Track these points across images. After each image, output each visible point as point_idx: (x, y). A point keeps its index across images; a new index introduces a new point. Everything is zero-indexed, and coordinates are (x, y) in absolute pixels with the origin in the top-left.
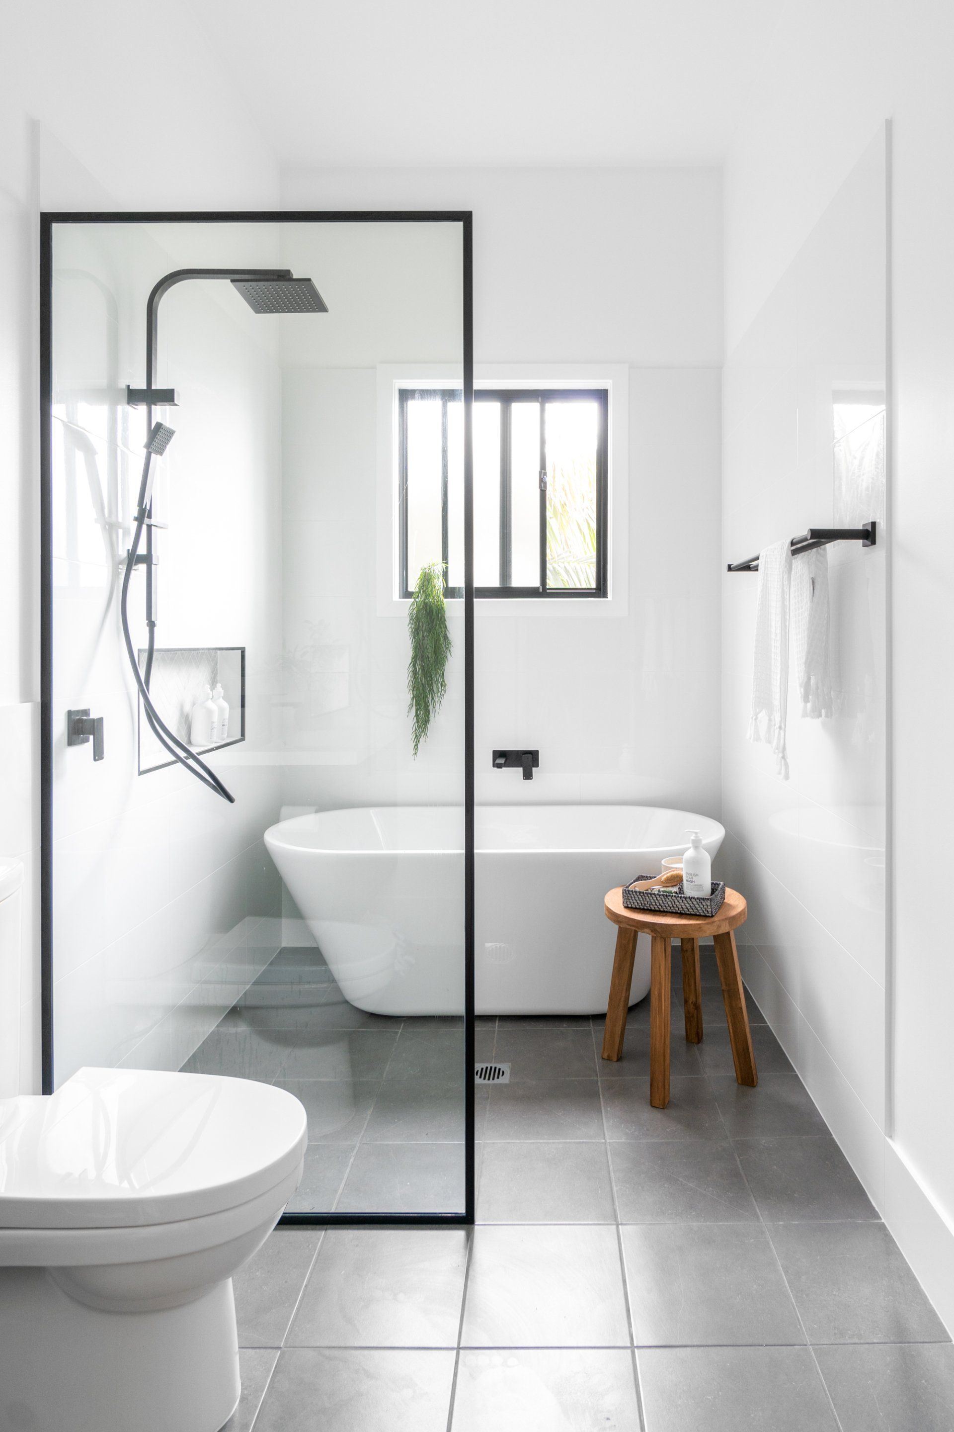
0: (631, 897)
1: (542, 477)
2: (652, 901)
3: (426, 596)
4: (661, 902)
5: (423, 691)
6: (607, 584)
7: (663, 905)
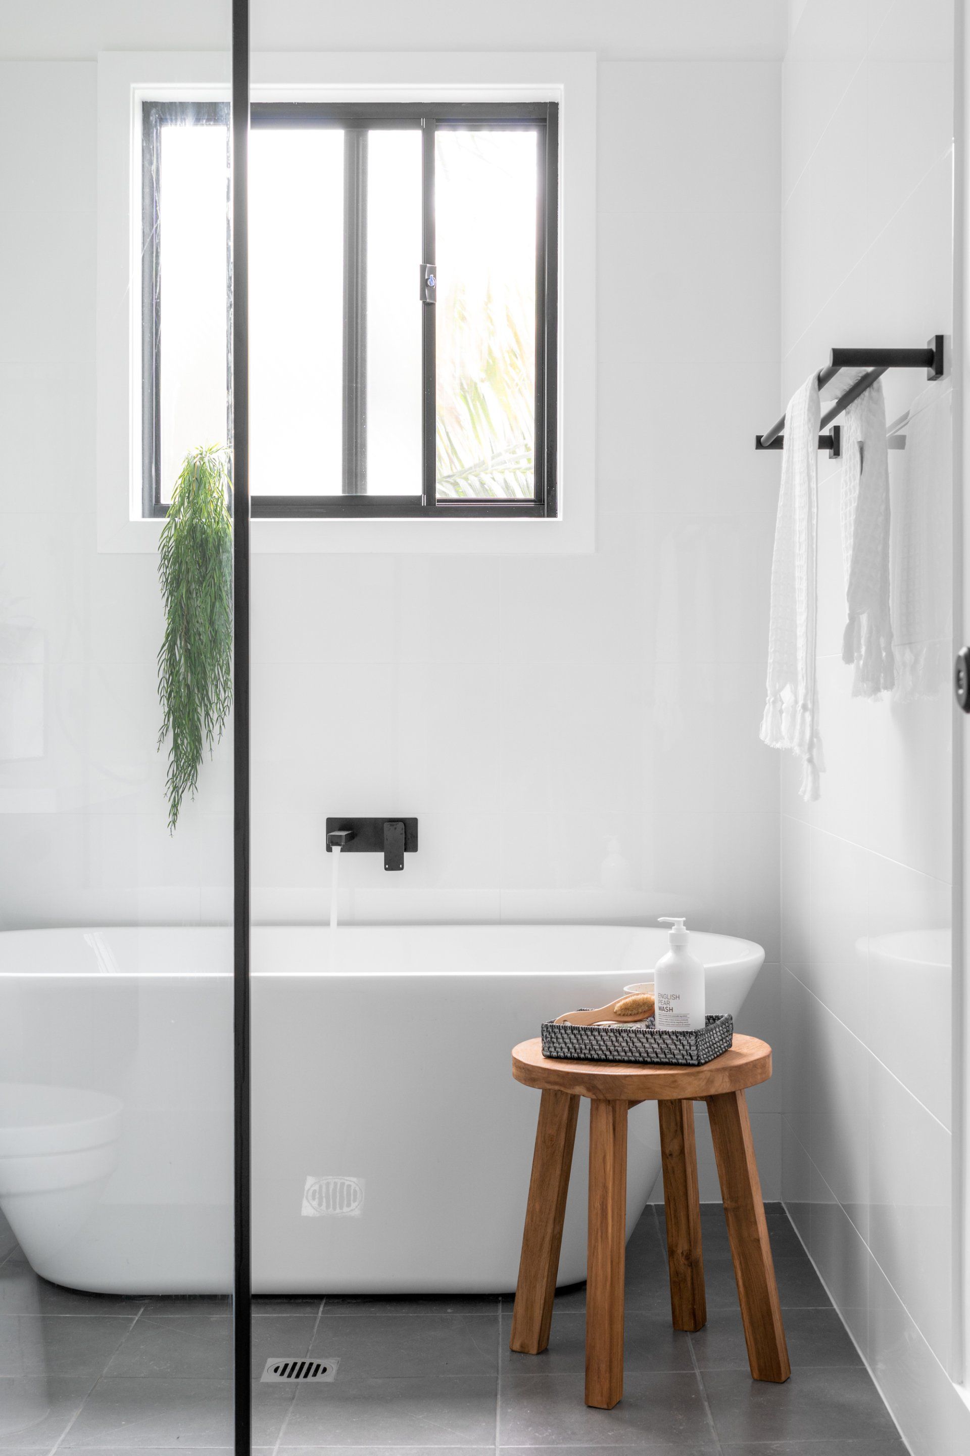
0: (557, 1038)
1: (426, 277)
2: (594, 1042)
3: (194, 513)
4: (609, 1043)
5: (189, 700)
6: (555, 491)
7: (612, 1048)
